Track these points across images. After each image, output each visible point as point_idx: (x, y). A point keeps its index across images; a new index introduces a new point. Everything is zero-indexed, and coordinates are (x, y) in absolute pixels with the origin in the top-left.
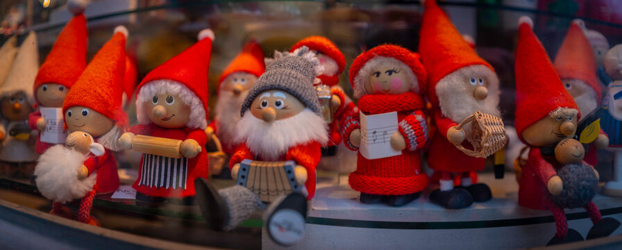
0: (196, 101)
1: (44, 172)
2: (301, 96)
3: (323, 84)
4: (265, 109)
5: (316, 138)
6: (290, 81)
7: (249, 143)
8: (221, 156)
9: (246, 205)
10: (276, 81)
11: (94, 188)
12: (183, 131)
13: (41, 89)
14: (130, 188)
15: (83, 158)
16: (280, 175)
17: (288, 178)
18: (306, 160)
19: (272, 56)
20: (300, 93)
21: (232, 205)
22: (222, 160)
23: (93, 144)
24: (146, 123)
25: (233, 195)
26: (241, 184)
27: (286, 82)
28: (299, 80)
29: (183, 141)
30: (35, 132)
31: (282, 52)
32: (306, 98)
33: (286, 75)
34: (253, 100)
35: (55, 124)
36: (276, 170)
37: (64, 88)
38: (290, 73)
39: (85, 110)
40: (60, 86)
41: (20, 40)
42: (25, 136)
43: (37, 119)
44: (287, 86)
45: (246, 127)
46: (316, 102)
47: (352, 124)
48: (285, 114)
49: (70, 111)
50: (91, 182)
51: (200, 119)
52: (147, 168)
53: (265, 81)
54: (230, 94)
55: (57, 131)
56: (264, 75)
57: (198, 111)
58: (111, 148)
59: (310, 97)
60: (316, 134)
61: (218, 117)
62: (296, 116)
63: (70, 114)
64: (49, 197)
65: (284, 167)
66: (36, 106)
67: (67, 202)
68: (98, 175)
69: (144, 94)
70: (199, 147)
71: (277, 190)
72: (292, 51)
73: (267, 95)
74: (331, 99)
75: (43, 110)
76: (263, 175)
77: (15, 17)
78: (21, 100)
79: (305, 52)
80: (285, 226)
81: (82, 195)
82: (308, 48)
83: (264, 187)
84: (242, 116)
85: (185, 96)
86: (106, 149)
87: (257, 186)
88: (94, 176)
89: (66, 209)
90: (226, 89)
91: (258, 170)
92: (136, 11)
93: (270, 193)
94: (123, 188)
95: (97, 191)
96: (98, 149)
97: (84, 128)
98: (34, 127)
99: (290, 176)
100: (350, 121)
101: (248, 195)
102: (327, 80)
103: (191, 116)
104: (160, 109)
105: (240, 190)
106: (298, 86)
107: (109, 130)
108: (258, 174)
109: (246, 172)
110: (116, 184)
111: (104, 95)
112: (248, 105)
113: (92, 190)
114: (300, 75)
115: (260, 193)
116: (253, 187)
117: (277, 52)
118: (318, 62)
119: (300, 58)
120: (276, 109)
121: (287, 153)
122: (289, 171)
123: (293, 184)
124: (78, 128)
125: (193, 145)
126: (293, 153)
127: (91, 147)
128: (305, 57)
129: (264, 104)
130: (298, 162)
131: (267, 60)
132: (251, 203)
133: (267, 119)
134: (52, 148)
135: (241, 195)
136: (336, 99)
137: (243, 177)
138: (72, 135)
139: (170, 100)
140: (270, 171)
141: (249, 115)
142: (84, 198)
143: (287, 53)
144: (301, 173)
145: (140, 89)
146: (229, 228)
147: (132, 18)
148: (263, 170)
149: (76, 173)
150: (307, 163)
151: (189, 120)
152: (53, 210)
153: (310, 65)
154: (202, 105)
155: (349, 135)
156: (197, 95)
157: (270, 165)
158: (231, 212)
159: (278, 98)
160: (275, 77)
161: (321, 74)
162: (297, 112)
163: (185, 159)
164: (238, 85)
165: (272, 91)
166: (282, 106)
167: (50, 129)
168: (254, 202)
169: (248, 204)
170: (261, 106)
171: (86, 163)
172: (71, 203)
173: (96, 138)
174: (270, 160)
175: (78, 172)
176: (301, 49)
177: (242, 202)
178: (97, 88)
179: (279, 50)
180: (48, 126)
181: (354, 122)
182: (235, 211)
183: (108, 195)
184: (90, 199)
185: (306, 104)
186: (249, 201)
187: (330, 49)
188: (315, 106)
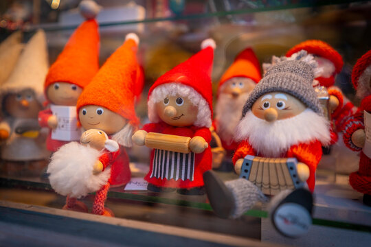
0: (203, 102)
1: (58, 170)
2: (302, 97)
3: (321, 85)
4: (267, 109)
5: (318, 137)
6: (291, 83)
7: (251, 141)
8: (221, 152)
9: (250, 197)
10: (278, 84)
11: (109, 181)
12: (191, 129)
13: (52, 88)
14: (142, 180)
15: (98, 154)
16: (282, 171)
17: (290, 175)
18: (308, 158)
19: (270, 61)
20: (301, 94)
21: (238, 196)
22: (221, 155)
23: (108, 140)
24: (156, 121)
25: (239, 188)
26: (244, 177)
27: (287, 84)
28: (300, 82)
29: (192, 138)
30: (45, 130)
31: (279, 57)
32: (307, 99)
33: (287, 78)
34: (255, 101)
35: (68, 122)
36: (278, 167)
37: (77, 88)
38: (291, 76)
39: (99, 109)
40: (73, 85)
41: (26, 37)
42: (35, 134)
43: (48, 118)
44: (289, 88)
45: (249, 127)
46: (318, 103)
47: (354, 124)
48: (286, 114)
49: (84, 109)
50: (106, 176)
51: (206, 118)
52: (158, 162)
53: (267, 84)
54: (229, 96)
55: (69, 129)
56: (265, 79)
57: (204, 110)
58: (124, 145)
59: (311, 98)
60: (318, 133)
61: (218, 117)
62: (297, 116)
63: (84, 113)
64: (63, 194)
65: (287, 164)
66: (47, 104)
67: (83, 197)
68: (112, 169)
69: (156, 96)
70: (206, 144)
71: (279, 184)
72: (289, 55)
73: (269, 97)
74: (328, 100)
75: (54, 108)
76: (266, 170)
77: (20, 13)
78: (29, 97)
79: (303, 56)
80: (290, 219)
81: (97, 188)
82: (306, 52)
83: (266, 180)
84: (243, 116)
85: (193, 98)
86: (120, 145)
87: (259, 180)
88: (108, 171)
89: (81, 204)
90: (225, 92)
91: (261, 165)
92: (145, 21)
93: (272, 187)
94: (134, 180)
95: (111, 184)
96: (113, 145)
97: (99, 126)
98: (45, 124)
99: (292, 172)
100: (351, 121)
101: (251, 187)
102: (324, 82)
103: (198, 116)
104: (171, 109)
105: (244, 183)
106: (300, 88)
107: (123, 128)
108: (260, 170)
109: (249, 166)
110: (129, 176)
111: (118, 95)
112: (250, 106)
113: (106, 184)
114: (300, 78)
115: (262, 186)
116: (255, 181)
117: (275, 58)
118: (317, 64)
119: (299, 61)
120: (277, 110)
121: (290, 150)
122: (292, 168)
123: (295, 180)
124: (93, 126)
125: (200, 142)
126: (294, 150)
127: (106, 144)
128: (303, 60)
129: (266, 105)
130: (300, 160)
131: (265, 66)
132: (254, 195)
133: (269, 119)
134: (66, 145)
135: (245, 188)
136: (334, 100)
137: (246, 171)
138: (87, 132)
139: (179, 101)
140: (272, 168)
141: (250, 116)
142: (98, 192)
143: (284, 58)
144: (303, 170)
145: (152, 91)
146: (235, 217)
147: (140, 27)
148: (266, 166)
149: (92, 169)
150: (309, 161)
151: (196, 119)
152: (66, 205)
153: (309, 68)
154: (208, 106)
155: (351, 135)
156: (204, 97)
157: (272, 161)
158: (237, 203)
159: (280, 99)
160: (277, 81)
161: (319, 76)
162: (298, 112)
163: (192, 153)
164: (237, 88)
165: (273, 94)
166: (284, 107)
167: (63, 126)
168: (256, 194)
169: (252, 195)
170: (263, 107)
171: (101, 159)
172: (87, 197)
173: (110, 135)
174: (271, 156)
175: (94, 167)
176: (299, 53)
177: (247, 194)
178: (112, 89)
179: (276, 56)
180: (61, 124)
181: (357, 123)
182: (241, 201)
183: (121, 187)
184: (105, 192)
185: (307, 104)
186: (253, 193)
187: (327, 51)
188: (317, 107)
